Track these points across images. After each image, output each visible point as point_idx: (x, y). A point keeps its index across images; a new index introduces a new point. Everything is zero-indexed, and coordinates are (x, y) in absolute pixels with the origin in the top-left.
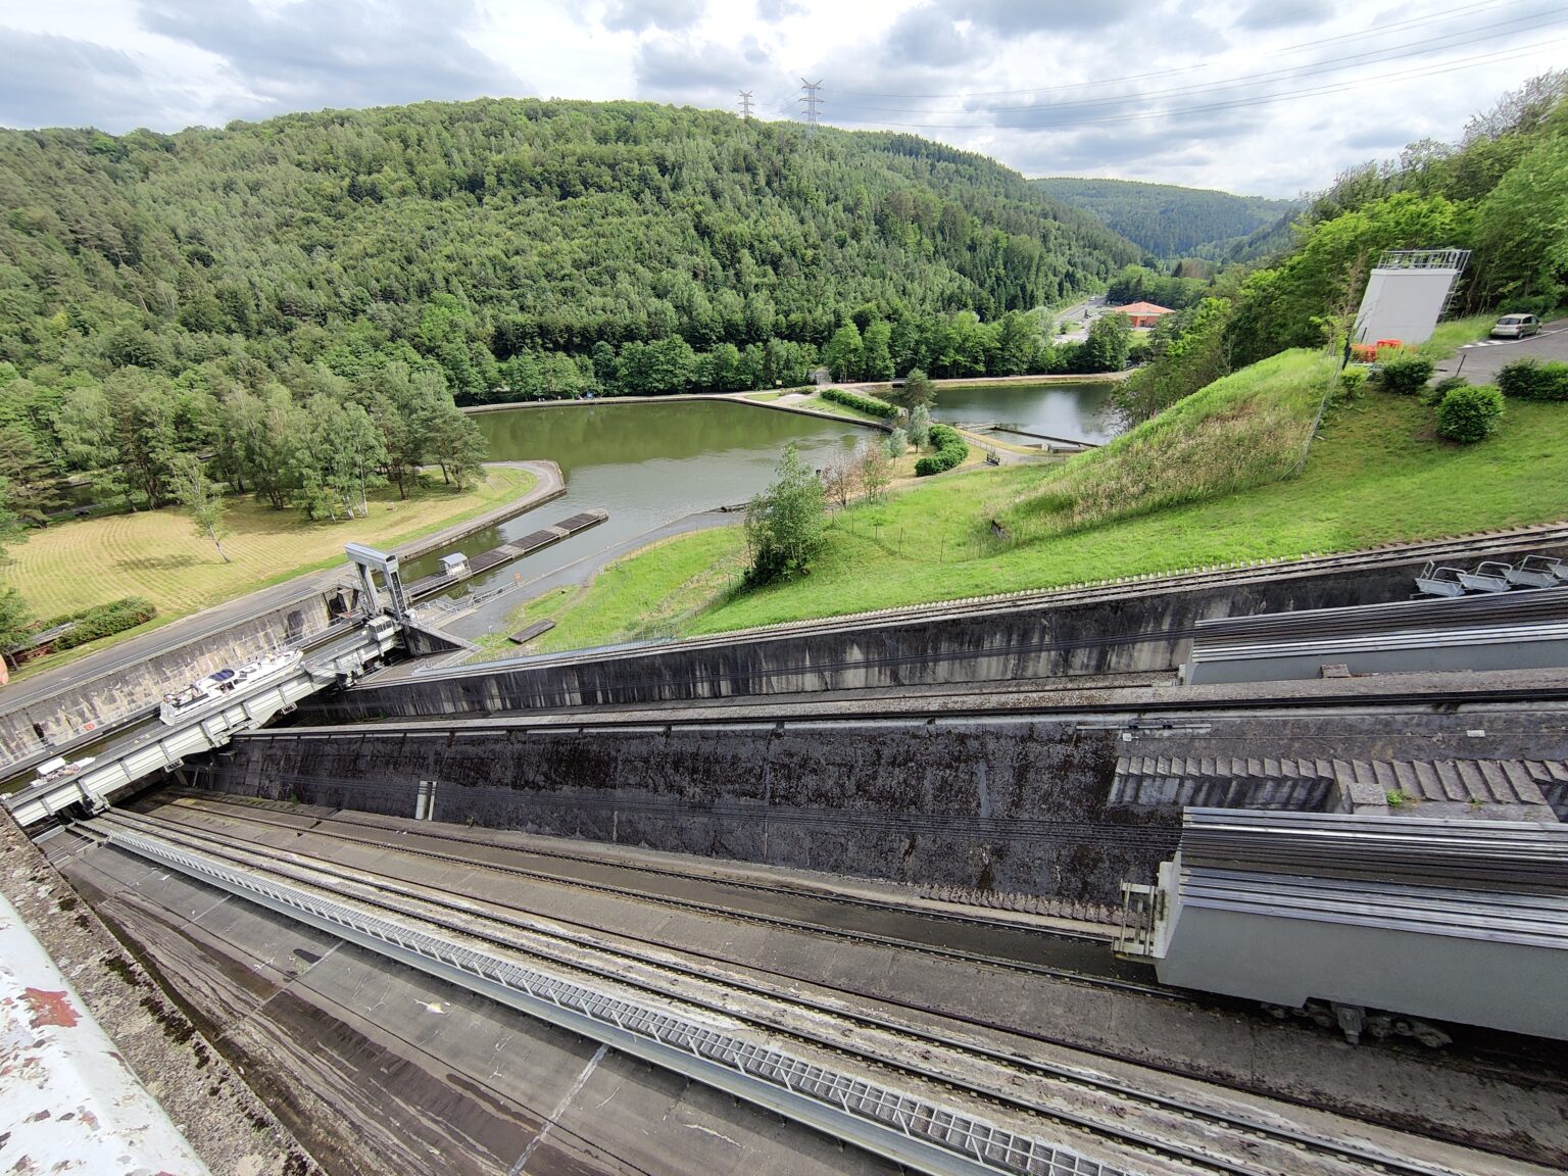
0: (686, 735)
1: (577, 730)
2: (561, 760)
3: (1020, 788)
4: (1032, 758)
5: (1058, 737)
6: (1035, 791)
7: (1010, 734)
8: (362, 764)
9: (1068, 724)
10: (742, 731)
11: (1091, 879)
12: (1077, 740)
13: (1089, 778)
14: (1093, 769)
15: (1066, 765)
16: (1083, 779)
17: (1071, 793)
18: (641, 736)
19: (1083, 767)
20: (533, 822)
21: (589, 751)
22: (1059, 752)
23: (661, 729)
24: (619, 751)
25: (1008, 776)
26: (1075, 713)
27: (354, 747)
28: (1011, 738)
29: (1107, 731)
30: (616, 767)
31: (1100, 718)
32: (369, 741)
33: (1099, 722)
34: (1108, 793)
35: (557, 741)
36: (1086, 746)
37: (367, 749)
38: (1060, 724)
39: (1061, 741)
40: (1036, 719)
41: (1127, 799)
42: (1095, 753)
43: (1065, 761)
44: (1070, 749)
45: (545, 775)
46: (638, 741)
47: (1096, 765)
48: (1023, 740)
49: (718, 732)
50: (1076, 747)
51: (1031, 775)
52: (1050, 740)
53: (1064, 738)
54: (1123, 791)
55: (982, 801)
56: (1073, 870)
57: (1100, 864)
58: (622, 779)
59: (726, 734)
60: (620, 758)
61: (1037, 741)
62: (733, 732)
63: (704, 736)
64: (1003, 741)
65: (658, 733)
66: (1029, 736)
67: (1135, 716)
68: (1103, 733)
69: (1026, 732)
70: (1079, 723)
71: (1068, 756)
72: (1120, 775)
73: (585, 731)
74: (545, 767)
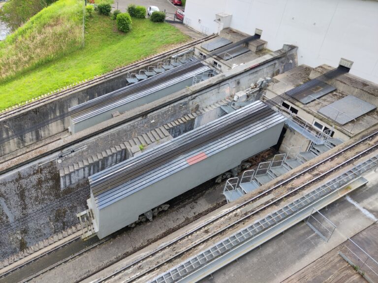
3: (24, 201)
4: (24, 186)
5: (32, 173)
6: (31, 199)
7: (10, 180)
9: (35, 166)
11: (65, 220)
12: (40, 170)
13: (51, 183)
14: (51, 179)
15: (40, 182)
16: (48, 185)
17: (46, 192)
19: (47, 180)
22: (34, 179)
25: (16, 198)
26: (36, 160)
28: (11, 182)
29: (51, 162)
31: (47, 158)
33: (47, 160)
34: (60, 186)
36: (45, 171)
38: (31, 167)
39: (34, 174)
40: (20, 169)
41: (68, 184)
42: (49, 172)
43: (39, 181)
44: (39, 175)
47: (52, 177)
48: (17, 180)
50: (41, 173)
51: (27, 193)
52: (30, 175)
53: (35, 172)
54: (65, 182)
55: (8, 215)
56: (57, 221)
57: (67, 213)
61: (24, 178)
64: (8, 185)
66: (20, 177)
67: (60, 152)
68: (50, 164)
69: (17, 177)
70: (39, 164)
71: (39, 178)
72: (62, 177)
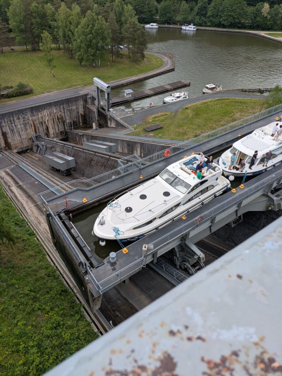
8: (93, 163)
27: (91, 156)
32: (97, 156)
37: (95, 158)
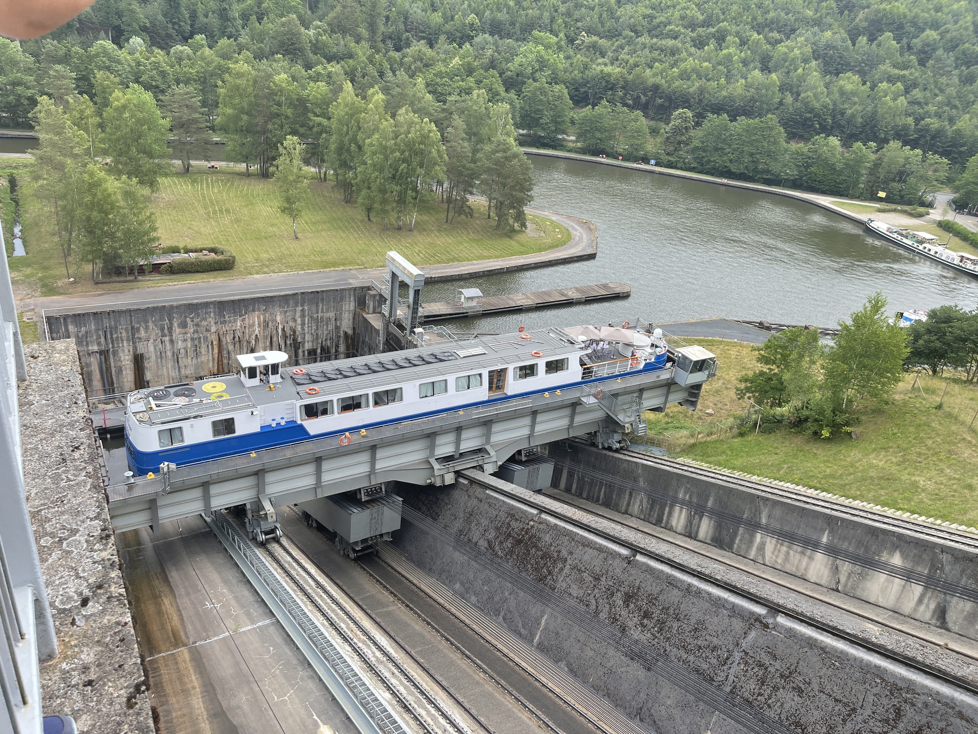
0: (651, 570)
1: (535, 512)
2: (509, 535)
10: (720, 598)
18: (601, 549)
20: (462, 584)
21: (539, 539)
23: (624, 552)
24: (571, 553)
30: (562, 570)
35: (512, 514)
45: (489, 542)
46: (596, 553)
49: (690, 585)
58: (564, 585)
59: (699, 592)
60: (569, 562)
62: (709, 594)
63: (672, 582)
65: (620, 555)
73: (544, 516)
74: (491, 535)
